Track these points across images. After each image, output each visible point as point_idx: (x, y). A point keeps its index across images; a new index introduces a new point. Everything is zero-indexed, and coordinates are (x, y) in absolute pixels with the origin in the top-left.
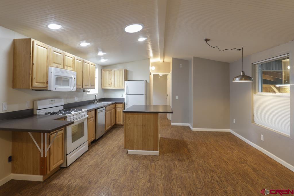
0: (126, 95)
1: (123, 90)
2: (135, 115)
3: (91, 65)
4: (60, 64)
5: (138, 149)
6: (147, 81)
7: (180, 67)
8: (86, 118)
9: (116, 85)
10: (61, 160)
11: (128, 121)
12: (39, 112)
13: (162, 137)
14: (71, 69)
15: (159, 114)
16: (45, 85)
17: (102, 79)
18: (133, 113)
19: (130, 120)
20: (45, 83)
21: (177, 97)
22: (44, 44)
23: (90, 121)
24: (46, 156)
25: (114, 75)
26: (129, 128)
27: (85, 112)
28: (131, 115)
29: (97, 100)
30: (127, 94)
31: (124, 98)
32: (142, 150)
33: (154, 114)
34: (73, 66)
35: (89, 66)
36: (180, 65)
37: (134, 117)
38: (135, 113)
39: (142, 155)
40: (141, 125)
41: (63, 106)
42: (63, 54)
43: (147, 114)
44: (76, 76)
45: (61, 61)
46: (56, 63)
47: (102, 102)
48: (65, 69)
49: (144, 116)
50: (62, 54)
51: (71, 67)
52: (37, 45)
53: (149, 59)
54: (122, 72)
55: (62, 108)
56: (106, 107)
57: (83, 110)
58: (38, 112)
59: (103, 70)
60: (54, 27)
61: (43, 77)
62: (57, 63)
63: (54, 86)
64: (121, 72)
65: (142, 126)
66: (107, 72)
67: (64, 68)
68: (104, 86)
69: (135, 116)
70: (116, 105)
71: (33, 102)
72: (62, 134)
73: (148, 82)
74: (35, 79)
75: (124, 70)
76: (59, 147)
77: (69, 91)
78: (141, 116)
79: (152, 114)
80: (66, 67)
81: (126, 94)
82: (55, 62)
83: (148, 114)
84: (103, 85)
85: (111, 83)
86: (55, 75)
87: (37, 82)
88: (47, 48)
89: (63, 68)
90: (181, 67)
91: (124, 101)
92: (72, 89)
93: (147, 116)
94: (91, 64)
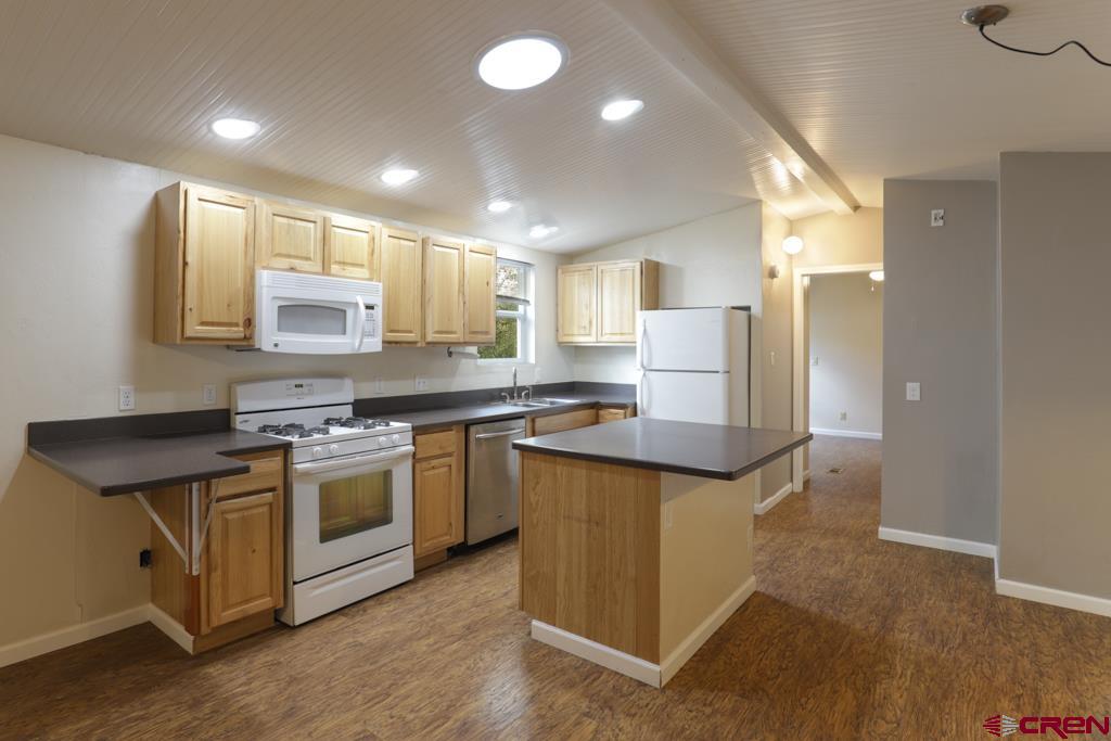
0: (642, 372)
1: (629, 350)
2: (559, 468)
3: (467, 254)
4: (308, 259)
5: (569, 628)
6: (748, 309)
7: (933, 224)
8: (403, 456)
9: (607, 329)
10: (262, 596)
11: (534, 489)
12: (246, 421)
13: (771, 591)
14: (364, 273)
15: (663, 474)
16: (240, 332)
17: (557, 305)
18: (552, 458)
19: (539, 487)
20: (237, 325)
21: (913, 391)
22: (231, 194)
23: (428, 470)
24: (195, 573)
25: (600, 286)
26: (535, 521)
27: (400, 431)
28: (543, 464)
29: (524, 388)
30: (647, 369)
31: (635, 386)
32: (588, 637)
33: (641, 472)
34: (372, 263)
35: (462, 258)
36: (933, 212)
37: (555, 474)
38: (558, 459)
39: (585, 660)
40: (584, 517)
41: (350, 407)
42: (320, 223)
43: (607, 466)
44: (381, 299)
45: (313, 248)
46: (289, 256)
47: (548, 399)
48: (329, 275)
49: (595, 474)
50: (315, 222)
51: (362, 266)
52: (200, 200)
53: (758, 202)
54: (629, 274)
55: (347, 412)
56: (533, 421)
57: (395, 425)
58: (241, 422)
59: (560, 271)
60: (234, 129)
61: (229, 305)
62: (293, 253)
63: (271, 337)
64: (628, 272)
65: (589, 521)
66: (576, 278)
67: (325, 271)
68: (569, 335)
69: (559, 472)
70: (602, 412)
71: (230, 388)
72: (271, 505)
73: (753, 311)
74: (194, 311)
75: (639, 264)
76: (254, 551)
77: (347, 351)
78: (581, 472)
79: (632, 470)
80: (335, 268)
81: (642, 366)
82: (284, 252)
83: (614, 467)
84: (560, 330)
85: (590, 322)
86: (274, 298)
87: (203, 324)
88: (244, 208)
89: (320, 269)
90: (941, 223)
91: (635, 395)
92: (357, 345)
93: (607, 476)
94: (467, 250)
